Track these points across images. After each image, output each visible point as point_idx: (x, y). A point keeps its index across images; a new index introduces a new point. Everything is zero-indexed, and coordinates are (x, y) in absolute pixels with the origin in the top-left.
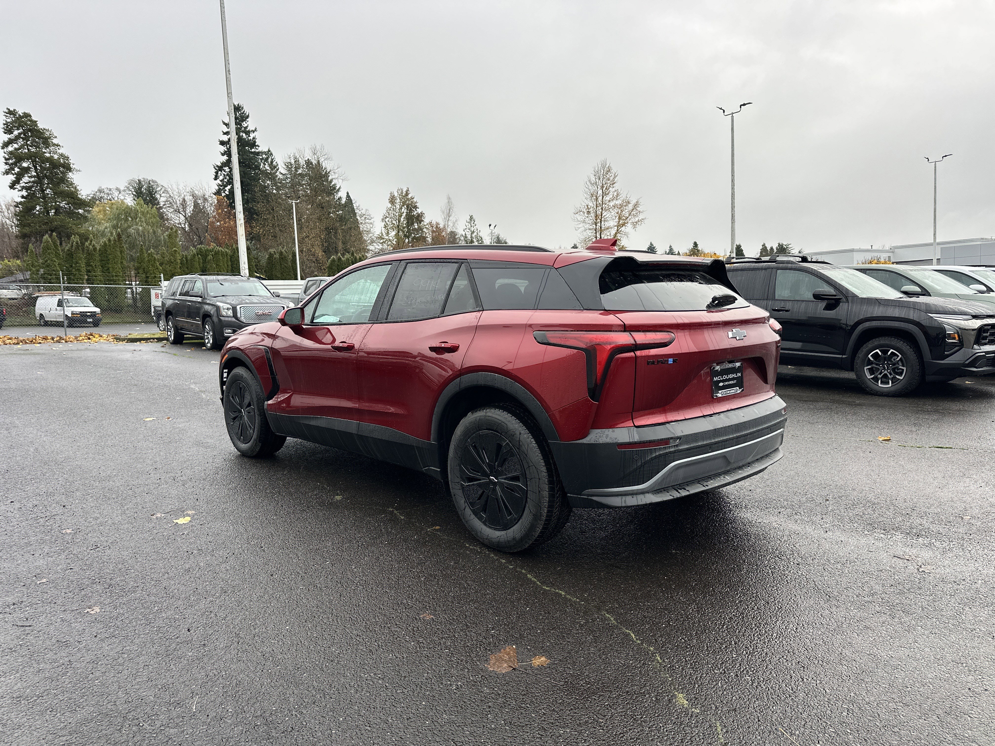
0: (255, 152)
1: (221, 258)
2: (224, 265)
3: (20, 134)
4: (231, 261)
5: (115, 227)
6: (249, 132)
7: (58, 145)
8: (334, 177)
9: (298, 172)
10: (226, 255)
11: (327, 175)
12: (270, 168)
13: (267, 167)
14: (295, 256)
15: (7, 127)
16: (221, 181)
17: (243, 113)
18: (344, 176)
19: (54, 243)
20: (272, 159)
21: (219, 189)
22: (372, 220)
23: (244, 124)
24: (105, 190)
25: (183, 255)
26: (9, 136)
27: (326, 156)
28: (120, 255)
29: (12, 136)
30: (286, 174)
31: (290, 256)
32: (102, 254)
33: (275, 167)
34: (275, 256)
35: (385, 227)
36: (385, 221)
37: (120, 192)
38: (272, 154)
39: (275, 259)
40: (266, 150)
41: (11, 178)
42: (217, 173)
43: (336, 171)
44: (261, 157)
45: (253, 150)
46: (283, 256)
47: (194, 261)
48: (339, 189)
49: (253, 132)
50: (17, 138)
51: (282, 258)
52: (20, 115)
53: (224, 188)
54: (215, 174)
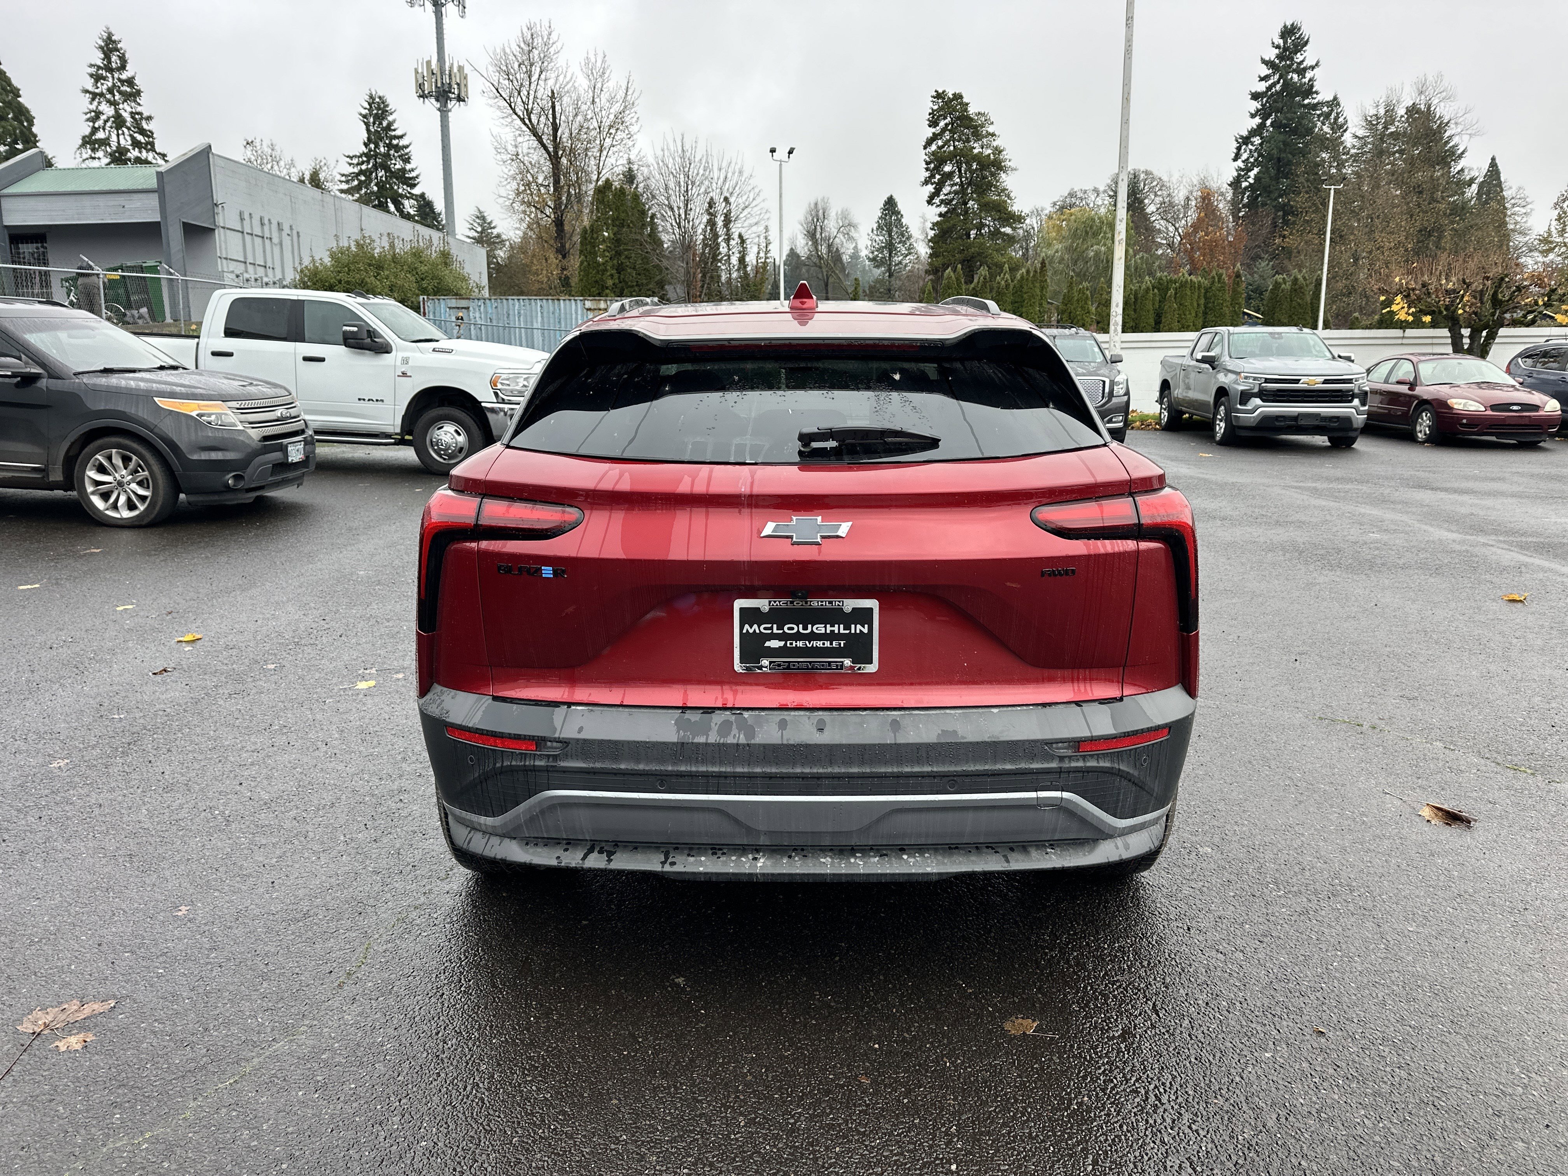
0: (1310, 103)
1: (1189, 293)
2: (1192, 304)
3: (947, 125)
4: (1206, 298)
5: (1069, 249)
6: (1305, 70)
7: (993, 135)
8: (1453, 132)
9: (1389, 131)
10: (1199, 289)
11: (1443, 126)
12: (1332, 129)
13: (1326, 129)
14: (1320, 284)
15: (933, 117)
16: (1243, 162)
17: (1298, 38)
18: (1475, 127)
19: (957, 279)
20: (1338, 114)
21: (1239, 175)
22: (1529, 206)
23: (1299, 57)
24: (1078, 193)
25: (1131, 289)
26: (933, 130)
27: (1444, 94)
28: (1039, 293)
29: (938, 130)
30: (1365, 136)
31: (1312, 287)
32: (1016, 292)
33: (1341, 126)
34: (1283, 286)
35: (1559, 219)
36: (1562, 208)
37: (1098, 195)
38: (1338, 104)
39: (1283, 291)
40: (1330, 98)
41: (930, 188)
42: (1239, 149)
43: (1461, 119)
44: (1318, 112)
45: (1306, 101)
46: (1297, 287)
47: (1146, 299)
48: (1463, 153)
49: (1313, 68)
50: (944, 130)
51: (1295, 290)
52: (949, 98)
53: (1246, 174)
54: (1235, 151)
